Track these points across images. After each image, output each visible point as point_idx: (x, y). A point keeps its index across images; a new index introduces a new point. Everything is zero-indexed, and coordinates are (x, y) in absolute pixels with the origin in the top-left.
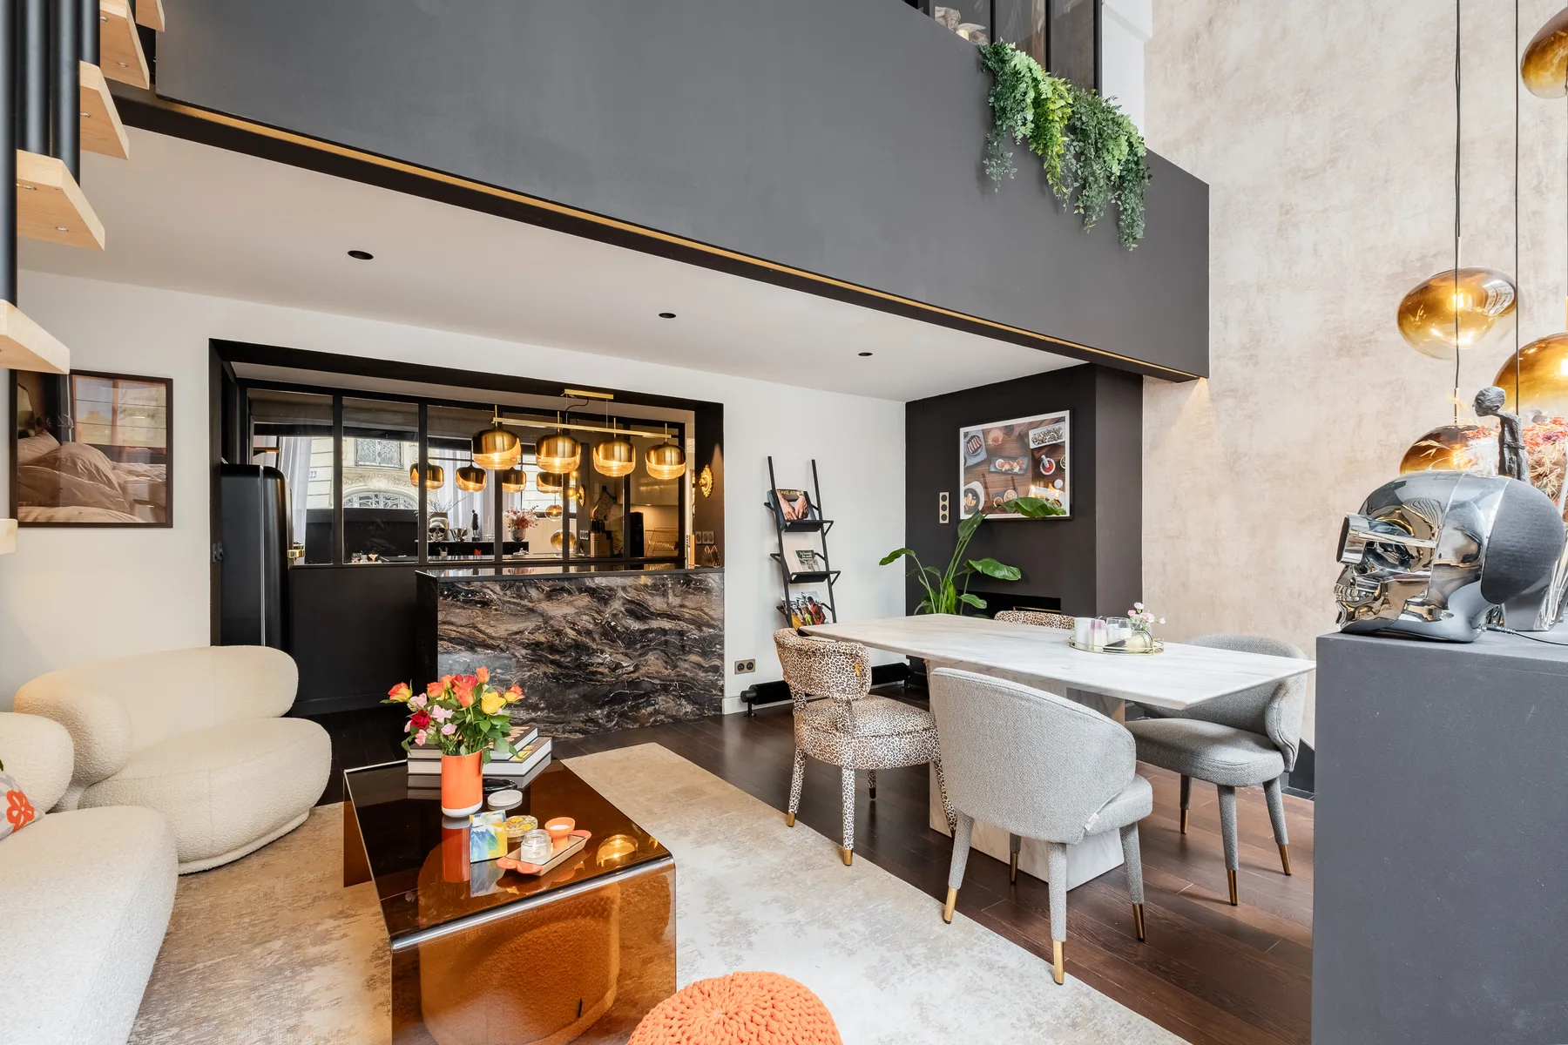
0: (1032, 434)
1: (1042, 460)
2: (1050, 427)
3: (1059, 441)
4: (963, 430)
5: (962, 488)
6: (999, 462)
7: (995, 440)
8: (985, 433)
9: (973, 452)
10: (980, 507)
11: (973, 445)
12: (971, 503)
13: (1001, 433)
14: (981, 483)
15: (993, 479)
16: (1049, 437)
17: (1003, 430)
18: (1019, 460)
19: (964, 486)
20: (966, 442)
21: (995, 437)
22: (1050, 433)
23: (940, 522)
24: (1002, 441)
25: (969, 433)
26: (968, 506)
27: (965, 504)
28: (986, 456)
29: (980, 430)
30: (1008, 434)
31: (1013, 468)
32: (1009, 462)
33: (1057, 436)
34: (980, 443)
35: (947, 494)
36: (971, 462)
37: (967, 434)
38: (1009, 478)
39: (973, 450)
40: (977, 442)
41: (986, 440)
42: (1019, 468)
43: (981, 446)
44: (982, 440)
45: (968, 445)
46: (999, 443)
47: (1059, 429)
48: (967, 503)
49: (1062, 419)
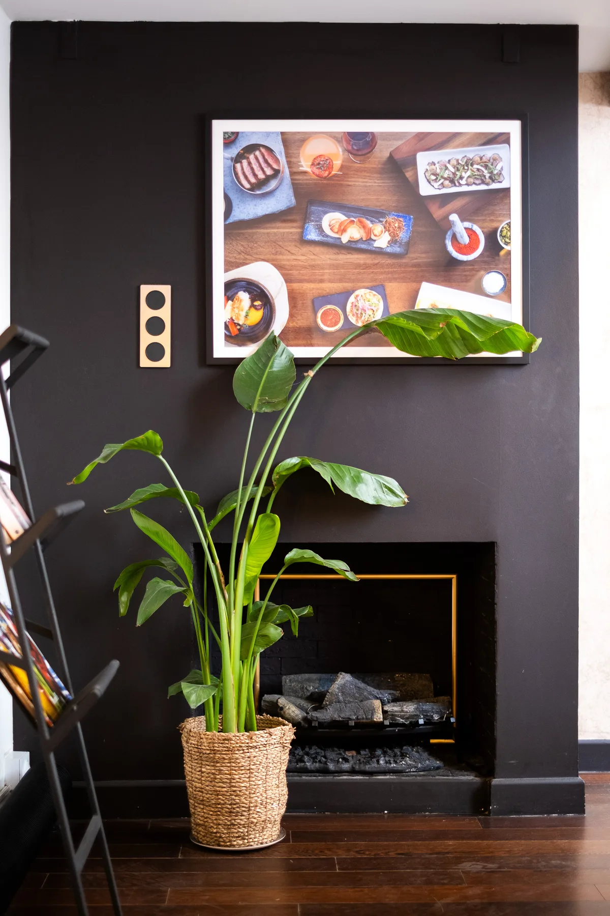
0: (423, 160)
1: (450, 225)
2: (473, 152)
3: (494, 186)
4: (220, 128)
5: (219, 277)
6: (331, 220)
7: (320, 162)
8: (289, 141)
9: (254, 187)
10: (277, 328)
11: (252, 169)
12: (246, 316)
13: (340, 150)
14: (279, 267)
15: (314, 260)
16: (469, 173)
17: (346, 141)
18: (390, 219)
19: (225, 272)
20: (232, 159)
21: (320, 156)
22: (472, 165)
23: (142, 365)
24: (342, 168)
25: (240, 135)
26: (239, 325)
27: (227, 318)
28: (294, 201)
29: (277, 133)
30: (360, 153)
31: (373, 237)
32: (361, 222)
33: (487, 175)
34: (275, 167)
35: (166, 290)
36: (247, 210)
37: (233, 137)
38: (362, 262)
39: (253, 180)
40: (266, 161)
41: (293, 160)
42: (389, 238)
43: (277, 172)
44: (279, 157)
45: (238, 166)
46: (333, 173)
47: (495, 160)
48: (234, 318)
49: (503, 139)
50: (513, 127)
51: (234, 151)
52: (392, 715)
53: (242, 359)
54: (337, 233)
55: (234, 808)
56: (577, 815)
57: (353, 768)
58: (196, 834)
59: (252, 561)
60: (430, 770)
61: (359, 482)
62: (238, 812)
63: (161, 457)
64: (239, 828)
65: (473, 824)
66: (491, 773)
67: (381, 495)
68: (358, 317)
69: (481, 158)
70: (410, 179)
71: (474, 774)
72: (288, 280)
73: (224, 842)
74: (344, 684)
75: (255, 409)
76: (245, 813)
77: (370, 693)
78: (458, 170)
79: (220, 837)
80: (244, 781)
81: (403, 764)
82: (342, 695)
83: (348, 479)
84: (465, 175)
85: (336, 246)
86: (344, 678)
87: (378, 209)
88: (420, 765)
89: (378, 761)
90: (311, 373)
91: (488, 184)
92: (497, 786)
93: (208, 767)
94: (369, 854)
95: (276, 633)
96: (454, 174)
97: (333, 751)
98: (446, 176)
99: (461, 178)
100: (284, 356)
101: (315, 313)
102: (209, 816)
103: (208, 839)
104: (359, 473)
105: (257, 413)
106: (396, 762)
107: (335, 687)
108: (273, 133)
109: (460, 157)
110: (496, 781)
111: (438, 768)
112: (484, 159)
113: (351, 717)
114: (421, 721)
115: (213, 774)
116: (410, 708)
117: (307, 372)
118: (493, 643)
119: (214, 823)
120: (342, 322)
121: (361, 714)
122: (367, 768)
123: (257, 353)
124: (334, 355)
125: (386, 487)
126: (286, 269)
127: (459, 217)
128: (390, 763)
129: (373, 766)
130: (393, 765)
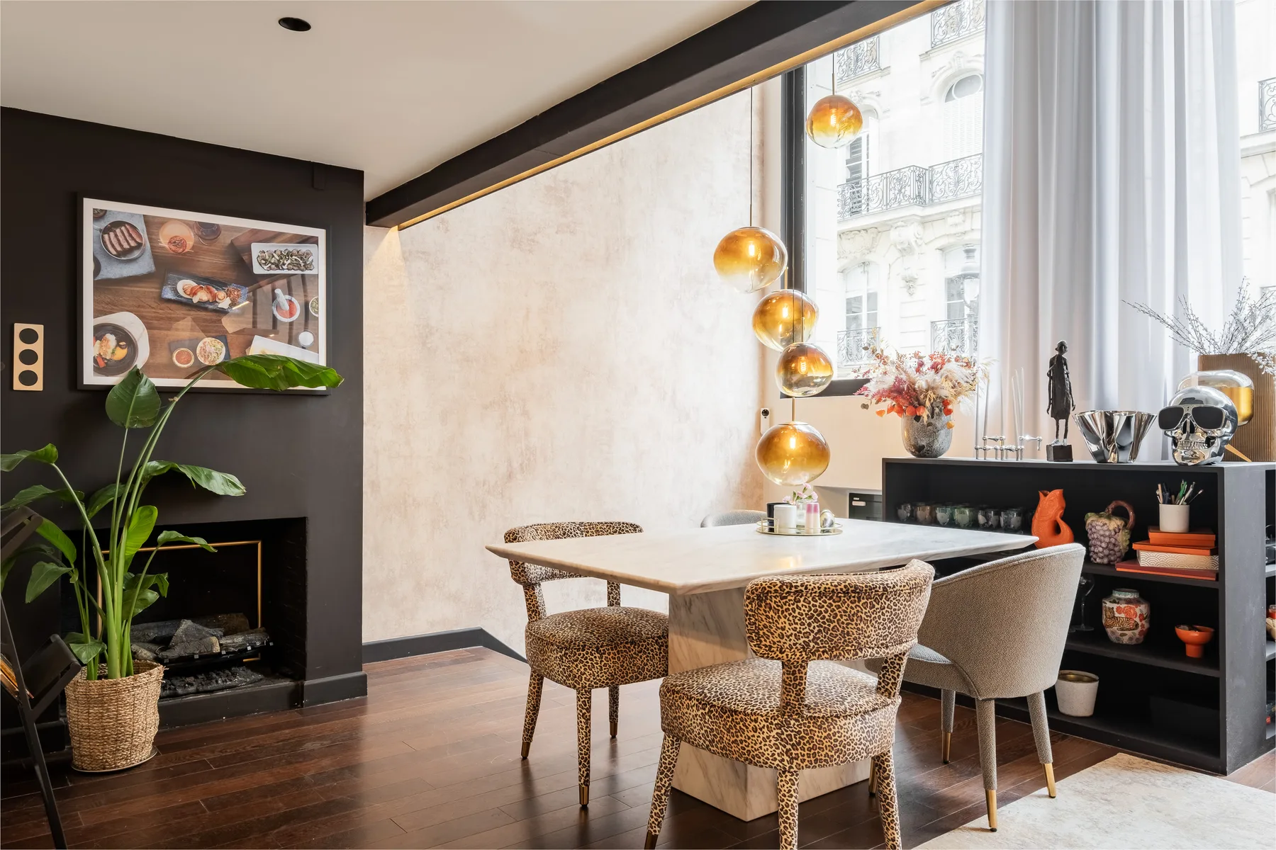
0: (256, 249)
1: (275, 297)
2: (292, 247)
3: (307, 272)
4: (90, 205)
5: (89, 322)
7: (176, 242)
8: (150, 222)
9: (119, 254)
10: (140, 363)
11: (119, 240)
12: (113, 353)
13: (192, 234)
14: (141, 317)
15: (170, 314)
16: (289, 261)
17: (197, 228)
18: (231, 288)
19: (94, 318)
20: (100, 230)
21: (176, 237)
22: (292, 256)
23: (15, 388)
24: (193, 247)
25: (107, 213)
26: (106, 359)
27: (96, 354)
28: (153, 268)
29: (140, 215)
30: (207, 238)
31: (217, 300)
32: (208, 289)
33: (302, 264)
34: (138, 240)
35: (39, 329)
36: (113, 271)
37: (101, 214)
38: (209, 318)
39: (119, 249)
40: (130, 235)
41: (153, 237)
42: (230, 302)
43: (139, 245)
44: (142, 234)
45: (106, 236)
46: (186, 250)
47: (308, 254)
48: (102, 354)
49: (313, 240)
50: (320, 234)
51: (103, 224)
52: (226, 646)
53: (113, 386)
54: (189, 295)
55: (119, 737)
56: (362, 697)
57: (197, 689)
58: (80, 763)
59: (130, 543)
60: (255, 682)
61: (211, 479)
62: (123, 739)
63: (54, 465)
64: (123, 751)
65: (294, 715)
66: (303, 678)
67: (227, 488)
68: (206, 357)
69: (298, 252)
70: (246, 261)
71: (289, 680)
72: (149, 327)
73: (110, 765)
74: (187, 628)
75: (127, 425)
76: (129, 739)
77: (208, 633)
78: (282, 258)
79: (107, 762)
80: (128, 714)
81: (236, 680)
82: (185, 637)
83: (203, 477)
84: (287, 263)
85: (188, 304)
86: (186, 624)
87: (221, 280)
88: (248, 680)
89: (217, 682)
90: (177, 399)
91: (302, 271)
92: (309, 686)
93: (95, 708)
94: (231, 752)
95: (152, 596)
96: (279, 261)
97: (177, 679)
98: (272, 261)
99: (284, 264)
100: (147, 385)
101: (172, 354)
102: (96, 747)
103: (93, 766)
104: (211, 472)
105: (130, 429)
106: (231, 681)
107: (180, 631)
108: (136, 215)
109: (283, 249)
110: (307, 683)
111: (261, 680)
112: (300, 253)
113: (195, 652)
114: (249, 648)
115: (100, 713)
116: (239, 639)
117: (173, 398)
118: (304, 587)
119: (100, 752)
120: (193, 361)
121: (203, 649)
122: (209, 688)
123: (123, 382)
124: (194, 386)
125: (230, 482)
126: (147, 319)
127: (282, 292)
128: (226, 682)
129: (213, 686)
130: (229, 683)
